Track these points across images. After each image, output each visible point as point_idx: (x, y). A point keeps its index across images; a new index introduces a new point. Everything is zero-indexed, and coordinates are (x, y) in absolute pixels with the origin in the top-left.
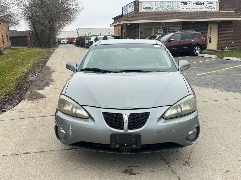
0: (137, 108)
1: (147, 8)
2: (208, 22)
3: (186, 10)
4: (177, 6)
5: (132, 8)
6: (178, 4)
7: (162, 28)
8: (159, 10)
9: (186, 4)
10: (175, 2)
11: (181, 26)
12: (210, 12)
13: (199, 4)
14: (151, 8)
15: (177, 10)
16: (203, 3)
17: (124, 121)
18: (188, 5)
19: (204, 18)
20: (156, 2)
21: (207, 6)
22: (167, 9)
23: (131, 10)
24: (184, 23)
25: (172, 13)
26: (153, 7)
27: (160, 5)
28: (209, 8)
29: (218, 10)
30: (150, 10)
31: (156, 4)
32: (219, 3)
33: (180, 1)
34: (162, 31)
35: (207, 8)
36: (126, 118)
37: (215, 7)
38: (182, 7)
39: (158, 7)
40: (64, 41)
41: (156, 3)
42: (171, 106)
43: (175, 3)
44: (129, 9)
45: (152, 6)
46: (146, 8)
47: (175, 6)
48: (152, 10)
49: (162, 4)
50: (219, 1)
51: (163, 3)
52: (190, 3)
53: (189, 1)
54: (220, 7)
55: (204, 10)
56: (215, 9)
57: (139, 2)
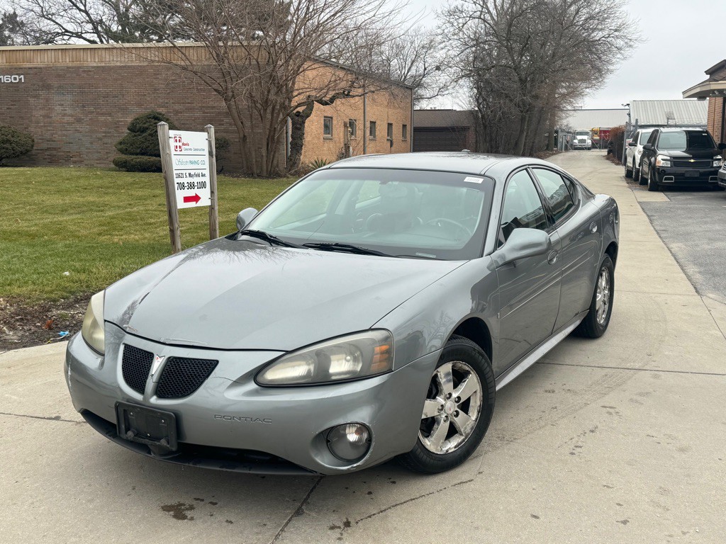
0: (191, 344)
17: (150, 374)
36: (157, 366)
40: (583, 141)
42: (288, 352)
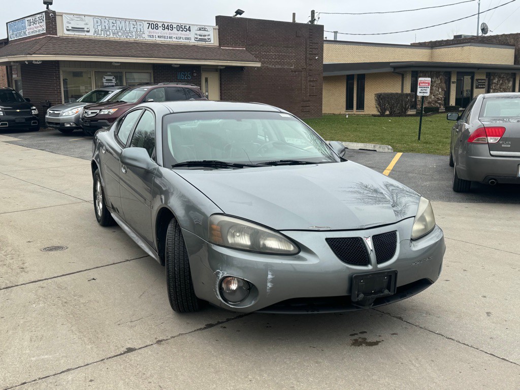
1: (74, 29)
2: (202, 67)
3: (157, 39)
4: (139, 30)
5: (38, 27)
6: (142, 26)
7: (113, 74)
8: (102, 36)
9: (157, 28)
10: (135, 21)
11: (151, 71)
12: (204, 48)
13: (182, 29)
14: (86, 29)
15: (139, 39)
16: (190, 27)
18: (160, 29)
19: (195, 59)
20: (94, 17)
21: (196, 34)
22: (120, 34)
23: (36, 29)
24: (155, 66)
25: (131, 43)
26: (88, 28)
27: (103, 24)
28: (201, 40)
29: (217, 44)
30: (83, 34)
31: (95, 22)
32: (217, 31)
33: (145, 21)
34: (113, 81)
35: (197, 38)
37: (212, 37)
38: (150, 32)
39: (100, 28)
41: (95, 20)
43: (135, 23)
44: (28, 27)
45: (88, 26)
46: (72, 28)
47: (135, 29)
48: (88, 34)
49: (107, 22)
50: (217, 27)
51: (111, 21)
52: (163, 26)
53: (162, 22)
54: (219, 38)
55: (193, 42)
56: (212, 42)
57: (57, 14)
